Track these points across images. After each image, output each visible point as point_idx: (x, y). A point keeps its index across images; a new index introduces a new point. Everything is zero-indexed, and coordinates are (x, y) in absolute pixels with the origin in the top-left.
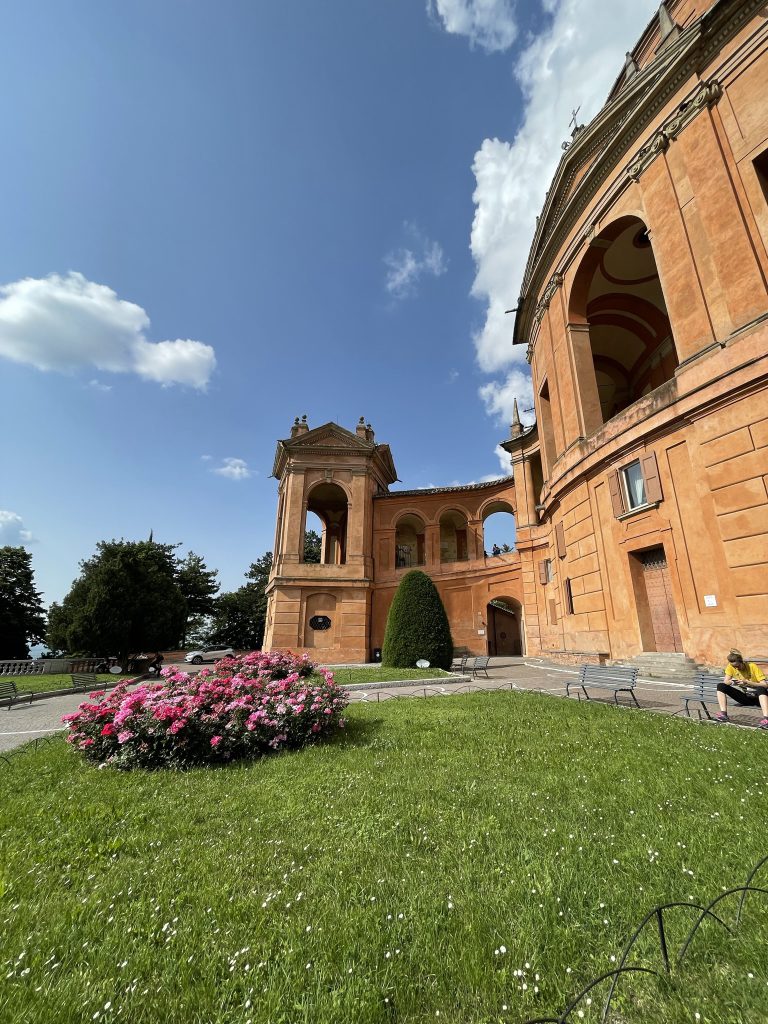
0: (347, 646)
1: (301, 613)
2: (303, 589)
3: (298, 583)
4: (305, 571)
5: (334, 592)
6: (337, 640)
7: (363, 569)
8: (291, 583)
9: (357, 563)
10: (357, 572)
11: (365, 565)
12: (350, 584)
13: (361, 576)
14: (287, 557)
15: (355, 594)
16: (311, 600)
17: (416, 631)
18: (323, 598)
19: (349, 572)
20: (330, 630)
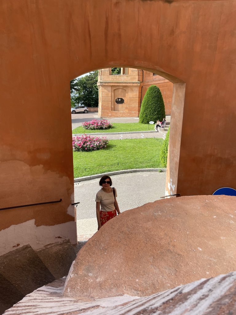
0: (131, 111)
1: (111, 97)
2: (112, 86)
3: (109, 84)
4: (112, 78)
5: (125, 87)
6: (126, 108)
7: (137, 77)
8: (107, 84)
9: (135, 74)
10: (135, 78)
11: (138, 75)
12: (131, 85)
13: (136, 81)
14: (104, 72)
15: (134, 89)
16: (115, 91)
17: (150, 111)
18: (120, 90)
19: (131, 79)
20: (123, 104)
